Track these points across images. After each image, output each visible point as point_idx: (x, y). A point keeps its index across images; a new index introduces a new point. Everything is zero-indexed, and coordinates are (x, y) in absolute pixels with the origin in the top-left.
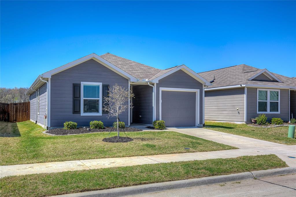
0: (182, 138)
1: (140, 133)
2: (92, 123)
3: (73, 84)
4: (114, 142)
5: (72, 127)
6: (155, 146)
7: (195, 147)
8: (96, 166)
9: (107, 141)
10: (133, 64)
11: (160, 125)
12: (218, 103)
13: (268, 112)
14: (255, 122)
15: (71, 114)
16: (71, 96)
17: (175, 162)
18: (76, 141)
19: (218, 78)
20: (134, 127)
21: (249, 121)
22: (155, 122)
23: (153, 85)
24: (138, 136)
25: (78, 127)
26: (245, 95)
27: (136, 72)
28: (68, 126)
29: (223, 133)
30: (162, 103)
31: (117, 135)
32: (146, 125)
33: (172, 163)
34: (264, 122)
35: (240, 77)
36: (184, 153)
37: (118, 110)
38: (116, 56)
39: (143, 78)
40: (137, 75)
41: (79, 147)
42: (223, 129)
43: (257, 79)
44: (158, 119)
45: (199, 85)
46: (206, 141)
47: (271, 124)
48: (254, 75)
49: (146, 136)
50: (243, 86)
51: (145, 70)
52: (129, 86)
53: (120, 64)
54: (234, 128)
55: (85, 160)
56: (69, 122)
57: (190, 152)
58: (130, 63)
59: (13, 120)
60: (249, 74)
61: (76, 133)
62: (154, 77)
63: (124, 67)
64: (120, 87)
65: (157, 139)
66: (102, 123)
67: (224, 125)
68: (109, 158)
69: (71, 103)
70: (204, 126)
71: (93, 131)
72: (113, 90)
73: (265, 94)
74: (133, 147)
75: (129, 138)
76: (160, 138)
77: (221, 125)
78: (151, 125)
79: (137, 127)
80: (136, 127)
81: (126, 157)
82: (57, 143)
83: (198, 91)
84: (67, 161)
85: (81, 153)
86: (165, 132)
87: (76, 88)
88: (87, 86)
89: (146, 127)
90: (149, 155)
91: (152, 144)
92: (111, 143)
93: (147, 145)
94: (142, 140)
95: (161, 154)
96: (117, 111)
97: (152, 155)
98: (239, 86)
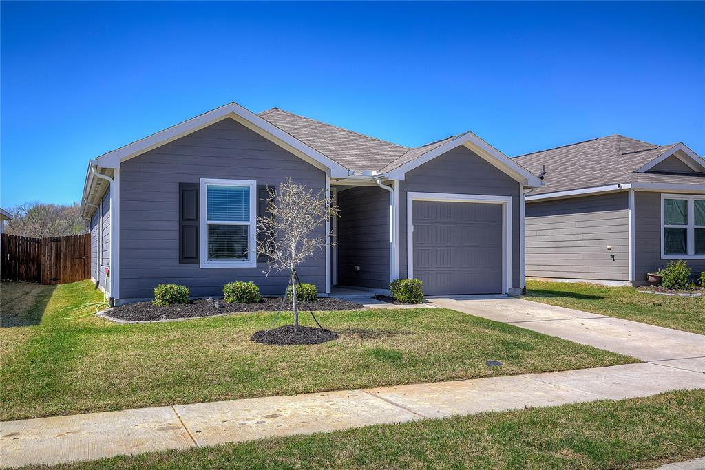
0: (474, 330)
1: (356, 315)
2: (229, 287)
3: (181, 185)
4: (282, 343)
5: (176, 300)
6: (398, 357)
7: (516, 357)
8: (216, 430)
9: (262, 341)
10: (339, 134)
11: (411, 291)
12: (555, 232)
13: (691, 255)
14: (659, 282)
15: (176, 263)
16: (175, 216)
17: (466, 414)
18: (178, 340)
19: (554, 169)
20: (342, 296)
21: (641, 279)
22: (395, 284)
23: (391, 186)
24: (353, 324)
25: (194, 298)
26: (630, 211)
27: (346, 152)
28: (163, 296)
29: (580, 313)
30: (413, 233)
31: (292, 321)
32: (372, 292)
33: (457, 418)
34: (682, 281)
35: (614, 166)
36: (486, 376)
37: (293, 251)
38: (294, 116)
39: (363, 168)
40: (348, 161)
41: (180, 360)
42: (575, 300)
43: (659, 169)
44: (403, 275)
45: (509, 186)
46: (542, 337)
47: (700, 285)
48: (651, 160)
49: (373, 325)
50: (624, 186)
51: (369, 149)
52: (328, 188)
53: (306, 135)
54: (603, 298)
55: (190, 405)
56: (168, 287)
57: (503, 375)
58: (333, 132)
59: (51, 279)
60: (637, 158)
61: (183, 316)
62: (392, 166)
63: (317, 141)
64: (298, 188)
65: (403, 333)
66: (257, 287)
67: (573, 291)
68: (264, 396)
69: (175, 235)
70: (525, 293)
71: (231, 311)
72: (279, 196)
73: (681, 208)
74: (336, 361)
75: (326, 330)
76: (412, 330)
77: (566, 290)
78: (387, 292)
79: (350, 296)
80: (347, 296)
81: (314, 392)
82: (124, 347)
83: (506, 201)
84: (134, 408)
85: (180, 381)
86: (423, 310)
87: (188, 193)
88: (215, 188)
89: (373, 298)
90: (383, 386)
91: (392, 348)
92: (275, 346)
93: (379, 354)
94: (362, 337)
95: (419, 381)
96: (290, 255)
97: (391, 385)
98: (615, 187)
